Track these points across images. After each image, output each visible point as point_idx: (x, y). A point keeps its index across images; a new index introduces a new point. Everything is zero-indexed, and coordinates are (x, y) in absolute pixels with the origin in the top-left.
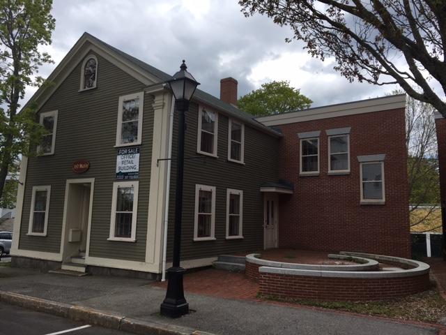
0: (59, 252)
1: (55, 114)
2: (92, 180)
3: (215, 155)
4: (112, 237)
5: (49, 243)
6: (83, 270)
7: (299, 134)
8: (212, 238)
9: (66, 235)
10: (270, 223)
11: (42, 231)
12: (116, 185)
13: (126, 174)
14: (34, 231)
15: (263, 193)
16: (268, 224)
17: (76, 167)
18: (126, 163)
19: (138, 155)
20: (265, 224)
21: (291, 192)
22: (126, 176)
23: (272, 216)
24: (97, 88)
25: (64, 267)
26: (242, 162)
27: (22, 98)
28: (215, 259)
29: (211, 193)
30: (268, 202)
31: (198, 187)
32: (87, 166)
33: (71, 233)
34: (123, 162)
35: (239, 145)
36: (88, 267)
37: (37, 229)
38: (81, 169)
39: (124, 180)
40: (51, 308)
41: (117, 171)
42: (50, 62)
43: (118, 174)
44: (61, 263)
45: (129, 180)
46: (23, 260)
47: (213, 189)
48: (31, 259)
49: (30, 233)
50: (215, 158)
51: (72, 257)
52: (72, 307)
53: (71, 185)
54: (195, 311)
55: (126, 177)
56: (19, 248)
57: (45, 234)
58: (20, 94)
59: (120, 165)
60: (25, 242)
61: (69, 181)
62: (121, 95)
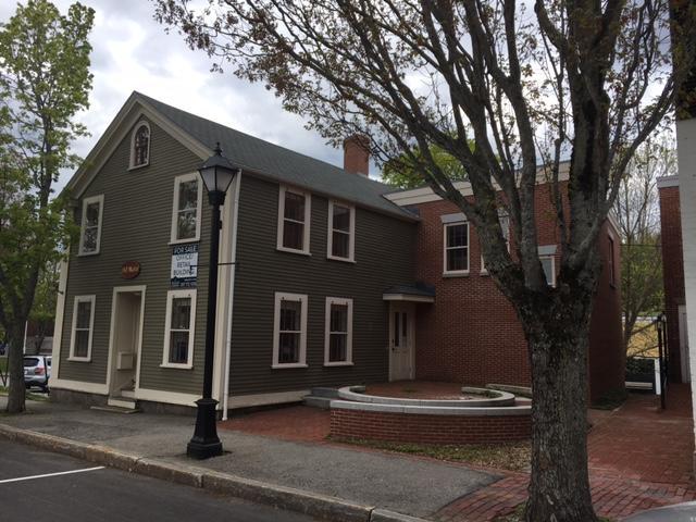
0: (104, 382)
1: (100, 198)
2: (143, 288)
3: (306, 251)
4: (166, 363)
5: (93, 372)
6: (132, 405)
7: (442, 217)
8: (302, 364)
9: (114, 361)
10: (400, 344)
11: (86, 356)
12: (171, 295)
13: (182, 280)
14: (76, 354)
15: (388, 301)
16: (397, 345)
17: (125, 270)
18: (183, 265)
19: (196, 254)
20: (391, 344)
21: (432, 300)
22: (181, 283)
23: (405, 334)
24: (149, 165)
25: (112, 402)
26: (351, 259)
27: (56, 181)
28: (308, 392)
29: (300, 303)
30: (397, 315)
31: (279, 296)
32: (136, 269)
33: (120, 357)
34: (179, 265)
35: (347, 237)
36: (138, 402)
37: (80, 353)
38: (131, 273)
39: (180, 288)
40: (68, 447)
41: (172, 277)
42: (85, 135)
43: (173, 280)
44: (107, 396)
45: (186, 287)
46: (63, 392)
47: (304, 298)
48: (73, 391)
49: (72, 357)
50: (307, 256)
51: (122, 390)
52: (90, 446)
53: (120, 294)
54: (230, 452)
55: (183, 284)
56: (59, 377)
57: (88, 359)
58: (53, 176)
59: (177, 269)
60: (67, 370)
61: (117, 289)
62: (178, 175)
